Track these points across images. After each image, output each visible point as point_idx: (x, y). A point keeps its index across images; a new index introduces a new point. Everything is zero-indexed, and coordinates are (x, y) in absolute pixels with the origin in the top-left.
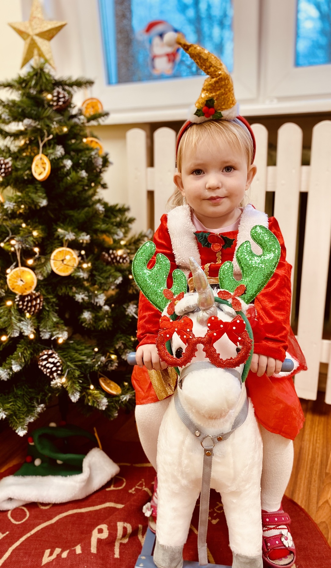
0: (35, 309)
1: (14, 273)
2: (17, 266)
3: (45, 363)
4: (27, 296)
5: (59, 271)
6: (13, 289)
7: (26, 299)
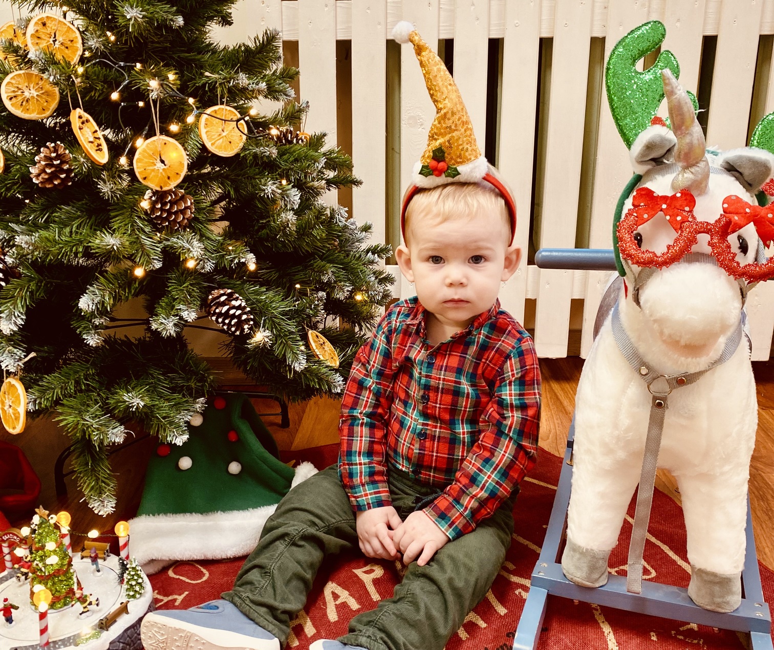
0: (184, 218)
1: (147, 146)
2: (151, 134)
3: (225, 308)
4: (169, 192)
5: (216, 148)
6: (145, 178)
7: (170, 198)
